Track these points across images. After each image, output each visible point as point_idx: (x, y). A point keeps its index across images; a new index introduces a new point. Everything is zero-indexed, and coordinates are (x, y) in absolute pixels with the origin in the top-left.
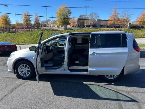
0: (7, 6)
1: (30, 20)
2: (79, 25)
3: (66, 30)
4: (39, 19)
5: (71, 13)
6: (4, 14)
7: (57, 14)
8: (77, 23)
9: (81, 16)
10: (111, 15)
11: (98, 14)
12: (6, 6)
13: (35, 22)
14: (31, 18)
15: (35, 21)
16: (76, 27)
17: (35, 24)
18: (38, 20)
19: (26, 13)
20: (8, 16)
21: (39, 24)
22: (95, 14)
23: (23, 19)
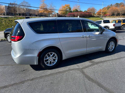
8: (5, 11)
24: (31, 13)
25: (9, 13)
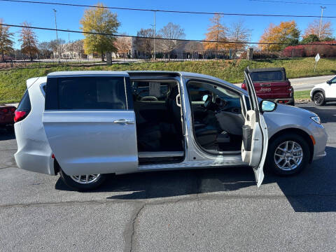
1: (9, 42)
2: (136, 53)
3: (112, 64)
4: (36, 39)
5: (118, 25)
8: (131, 49)
9: (142, 32)
10: (210, 32)
11: (181, 28)
13: (24, 44)
14: (11, 36)
15: (22, 42)
16: (129, 57)
17: (23, 50)
18: (33, 42)
21: (35, 50)
22: (176, 27)
24: (188, 49)
25: (139, 53)
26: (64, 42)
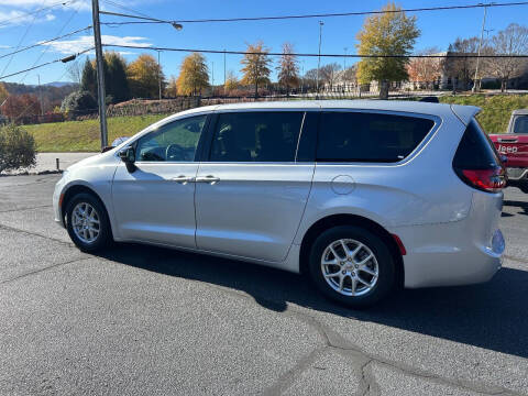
0: (180, 26)
1: (266, 70)
2: (449, 82)
4: (297, 65)
5: (415, 35)
6: (191, 54)
7: (360, 43)
8: (442, 75)
9: (457, 45)
12: (177, 26)
13: (283, 73)
14: (269, 63)
15: (281, 71)
16: (436, 88)
17: (280, 82)
18: (293, 69)
19: (256, 47)
20: (202, 59)
21: (294, 80)
23: (245, 66)
26: (340, 67)
